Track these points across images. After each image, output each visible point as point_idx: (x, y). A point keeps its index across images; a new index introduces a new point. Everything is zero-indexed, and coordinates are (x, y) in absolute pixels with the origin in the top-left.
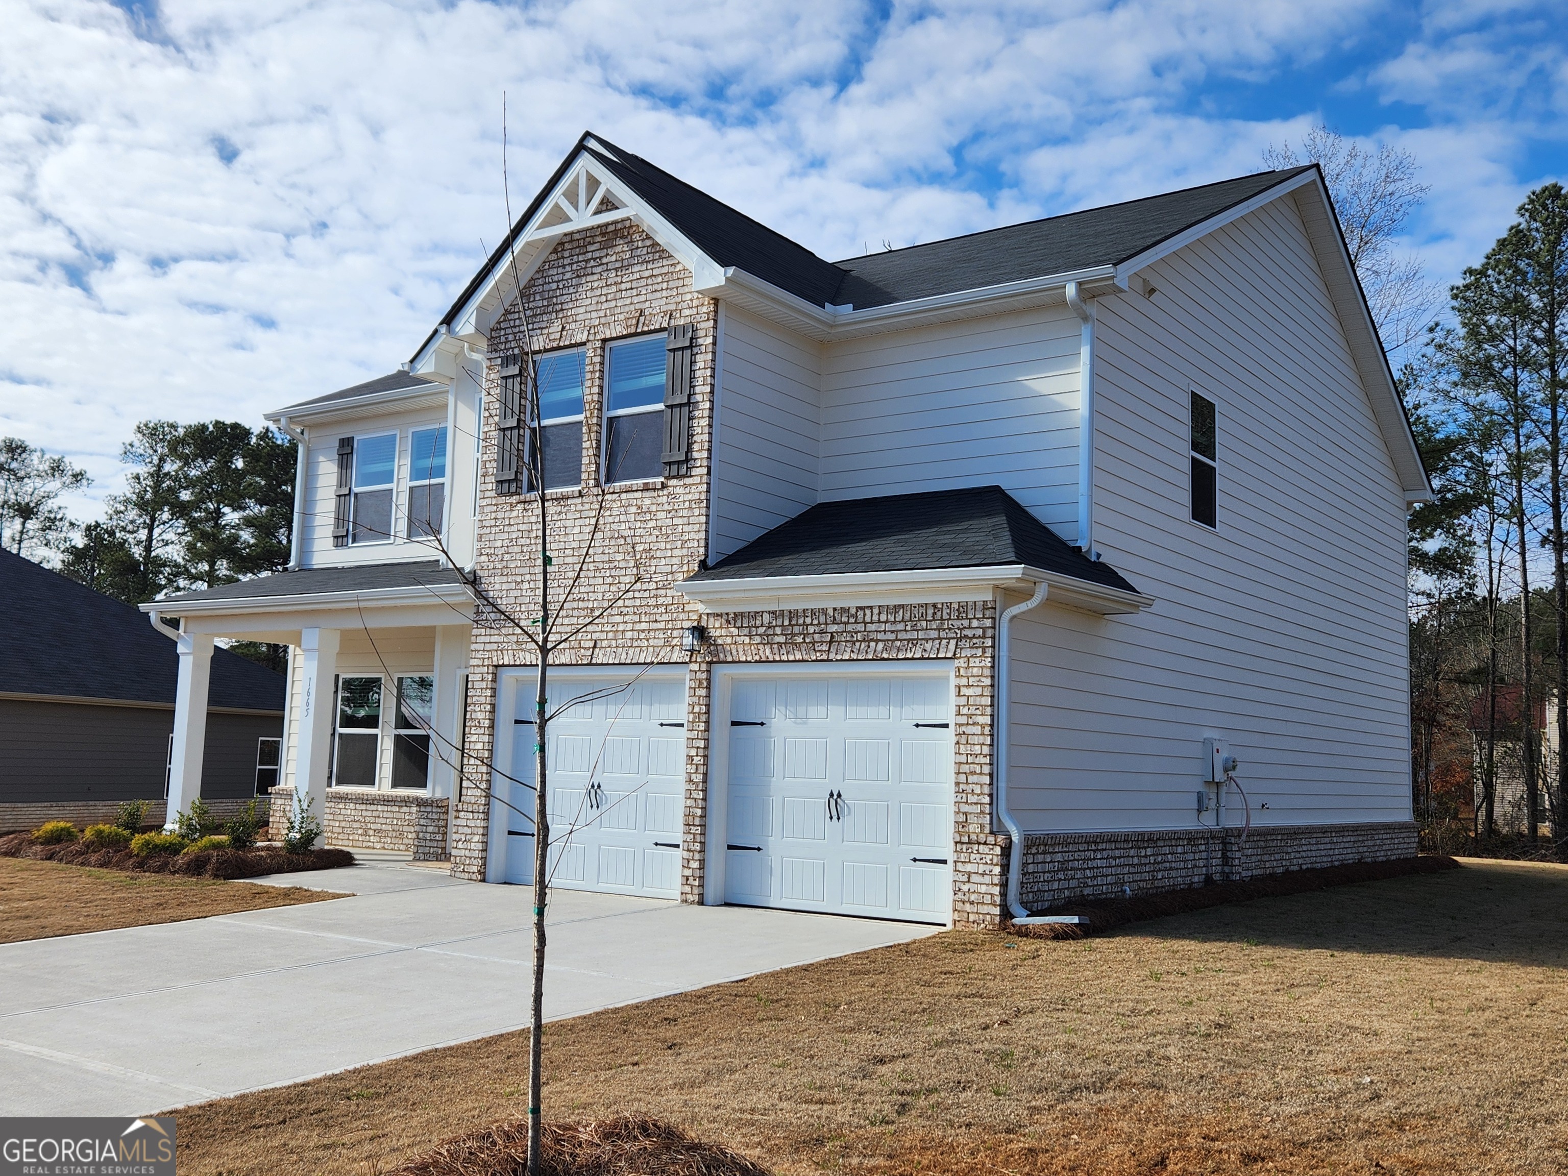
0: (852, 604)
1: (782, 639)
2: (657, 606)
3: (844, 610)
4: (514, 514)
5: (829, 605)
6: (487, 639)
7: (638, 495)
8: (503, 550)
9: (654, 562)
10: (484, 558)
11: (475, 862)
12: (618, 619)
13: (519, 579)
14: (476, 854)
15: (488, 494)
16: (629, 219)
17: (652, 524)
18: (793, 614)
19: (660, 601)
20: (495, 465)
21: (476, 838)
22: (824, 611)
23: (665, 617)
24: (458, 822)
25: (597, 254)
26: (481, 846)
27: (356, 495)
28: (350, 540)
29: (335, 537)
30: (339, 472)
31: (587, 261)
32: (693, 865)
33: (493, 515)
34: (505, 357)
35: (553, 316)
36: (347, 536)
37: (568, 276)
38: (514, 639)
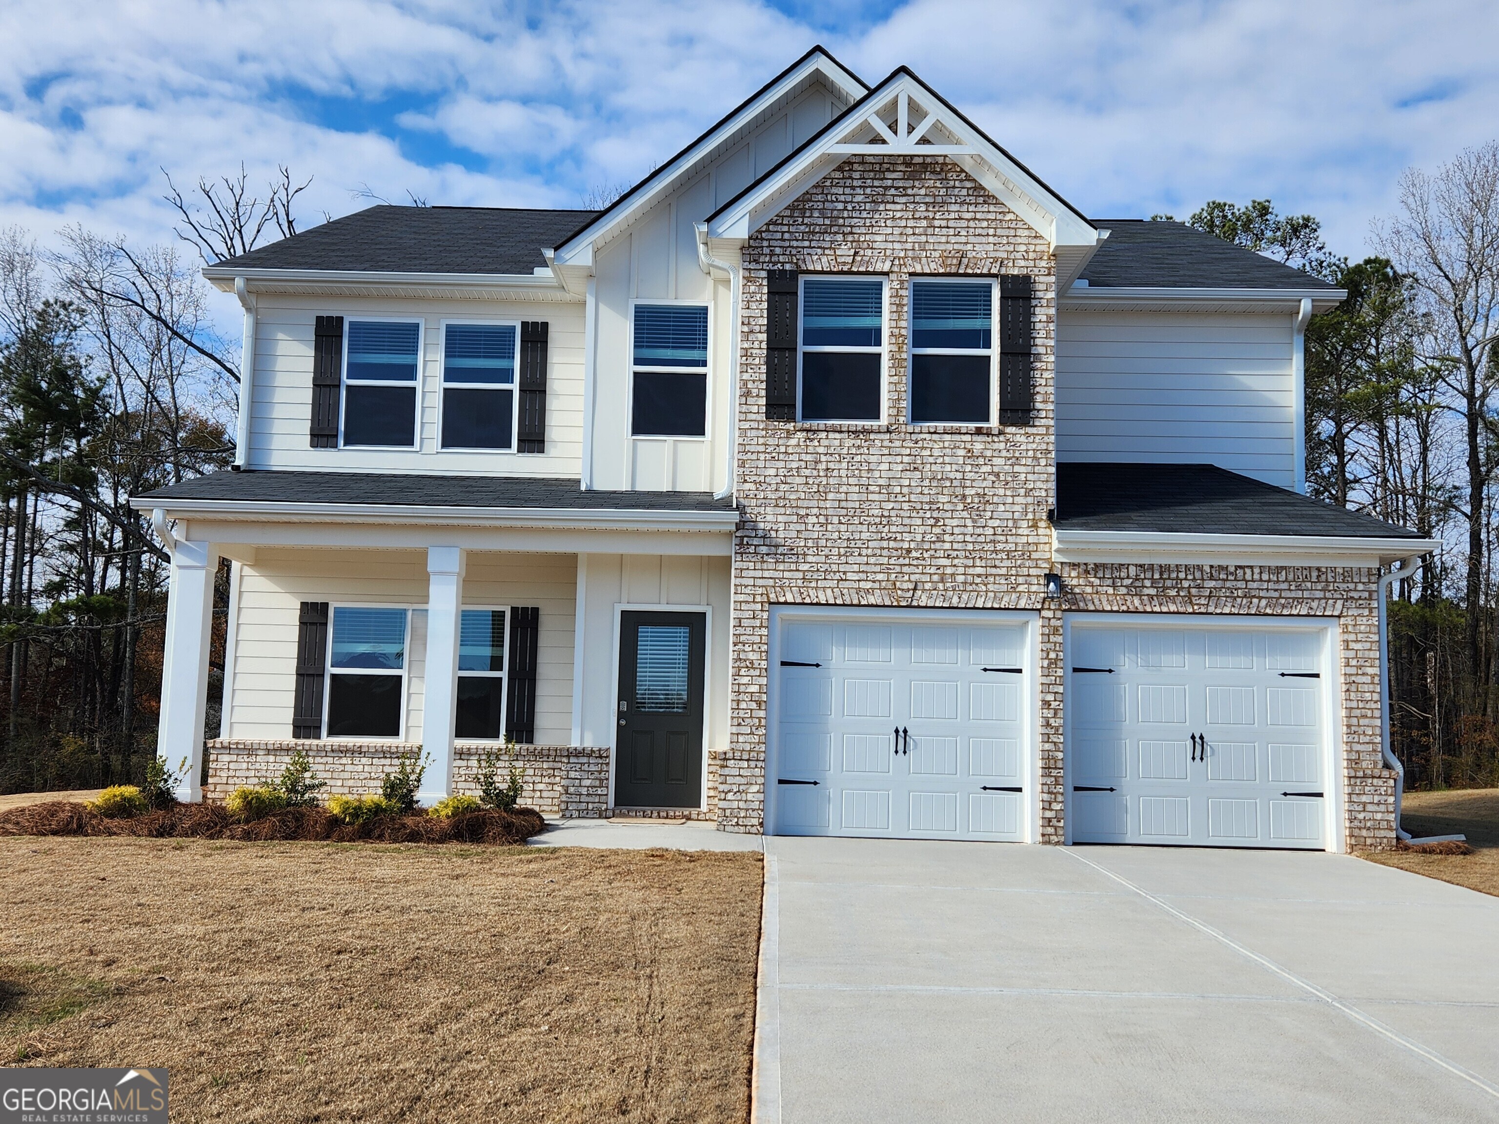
0: (1230, 563)
1: (1152, 591)
2: (996, 552)
3: (1222, 568)
4: (793, 442)
6: (758, 574)
7: (968, 438)
8: (777, 480)
9: (989, 507)
10: (750, 486)
11: (755, 814)
12: (945, 562)
13: (802, 512)
14: (755, 805)
15: (752, 417)
17: (986, 469)
18: (1163, 569)
19: (1002, 546)
20: (763, 386)
21: (754, 788)
22: (1200, 568)
23: (1006, 564)
24: (726, 771)
25: (901, 184)
26: (761, 797)
27: (349, 387)
28: (341, 442)
29: (313, 435)
30: (315, 357)
31: (886, 188)
32: (1057, 806)
33: (761, 441)
34: (769, 272)
35: (840, 237)
36: (336, 436)
37: (859, 198)
38: (801, 575)
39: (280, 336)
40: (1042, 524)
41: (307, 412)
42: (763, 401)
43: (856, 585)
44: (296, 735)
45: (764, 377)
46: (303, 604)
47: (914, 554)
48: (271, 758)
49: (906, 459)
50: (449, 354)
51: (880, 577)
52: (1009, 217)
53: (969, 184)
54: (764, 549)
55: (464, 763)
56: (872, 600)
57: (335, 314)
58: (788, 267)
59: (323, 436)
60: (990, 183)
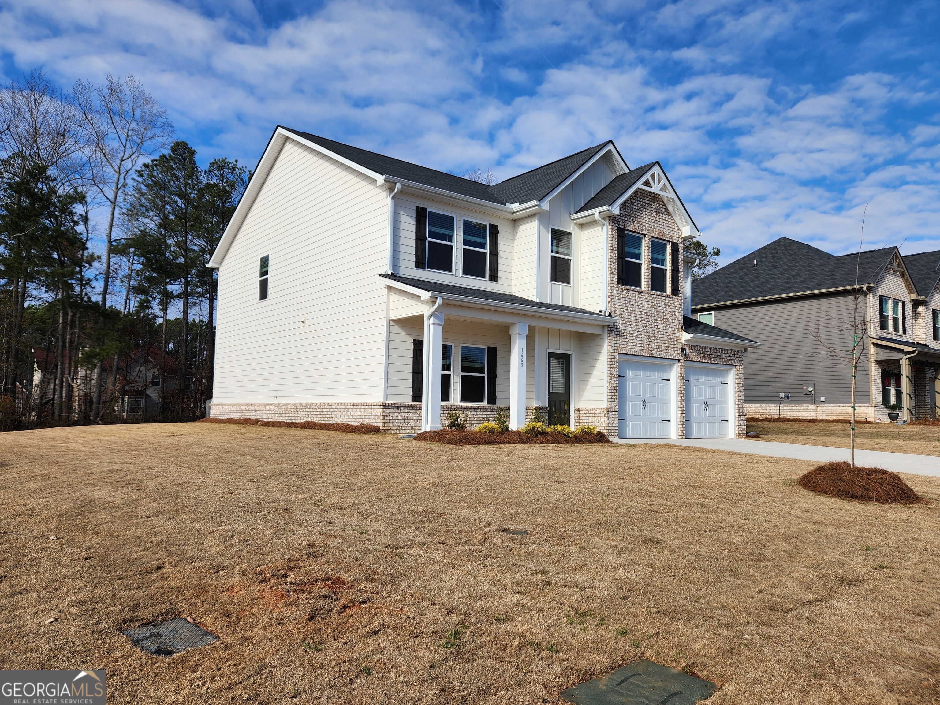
0: (717, 347)
1: (702, 355)
2: (670, 339)
3: (716, 348)
4: (624, 293)
5: (713, 346)
6: (615, 342)
7: (664, 298)
8: (620, 307)
9: (669, 323)
10: (613, 308)
11: (616, 431)
12: (659, 341)
13: (626, 320)
14: (616, 428)
15: (614, 282)
16: (659, 195)
17: (668, 310)
18: (705, 348)
19: (671, 337)
20: (616, 271)
21: (616, 422)
22: (711, 348)
23: (673, 343)
24: (609, 416)
25: (649, 202)
26: (617, 425)
27: (429, 242)
28: (427, 267)
29: (416, 262)
30: (416, 225)
31: (646, 203)
32: (684, 426)
33: (616, 292)
34: (618, 227)
35: (634, 219)
36: (425, 264)
37: (639, 205)
38: (626, 343)
39: (402, 212)
40: (680, 330)
41: (413, 251)
42: (616, 277)
43: (639, 348)
44: (413, 401)
45: (616, 268)
46: (414, 340)
47: (652, 338)
48: (406, 411)
49: (651, 304)
50: (465, 234)
51: (645, 345)
52: (673, 221)
53: (664, 207)
54: (616, 333)
55: (475, 413)
56: (643, 354)
57: (423, 206)
58: (622, 227)
59: (421, 263)
60: (670, 208)
